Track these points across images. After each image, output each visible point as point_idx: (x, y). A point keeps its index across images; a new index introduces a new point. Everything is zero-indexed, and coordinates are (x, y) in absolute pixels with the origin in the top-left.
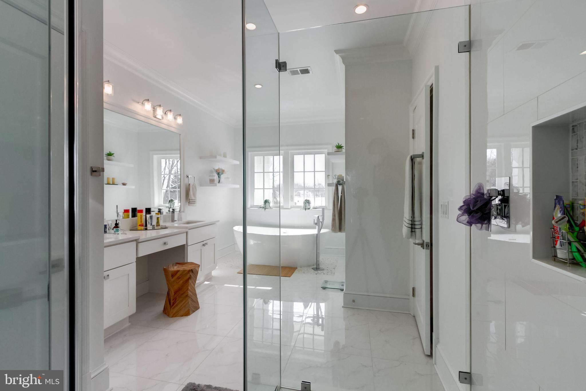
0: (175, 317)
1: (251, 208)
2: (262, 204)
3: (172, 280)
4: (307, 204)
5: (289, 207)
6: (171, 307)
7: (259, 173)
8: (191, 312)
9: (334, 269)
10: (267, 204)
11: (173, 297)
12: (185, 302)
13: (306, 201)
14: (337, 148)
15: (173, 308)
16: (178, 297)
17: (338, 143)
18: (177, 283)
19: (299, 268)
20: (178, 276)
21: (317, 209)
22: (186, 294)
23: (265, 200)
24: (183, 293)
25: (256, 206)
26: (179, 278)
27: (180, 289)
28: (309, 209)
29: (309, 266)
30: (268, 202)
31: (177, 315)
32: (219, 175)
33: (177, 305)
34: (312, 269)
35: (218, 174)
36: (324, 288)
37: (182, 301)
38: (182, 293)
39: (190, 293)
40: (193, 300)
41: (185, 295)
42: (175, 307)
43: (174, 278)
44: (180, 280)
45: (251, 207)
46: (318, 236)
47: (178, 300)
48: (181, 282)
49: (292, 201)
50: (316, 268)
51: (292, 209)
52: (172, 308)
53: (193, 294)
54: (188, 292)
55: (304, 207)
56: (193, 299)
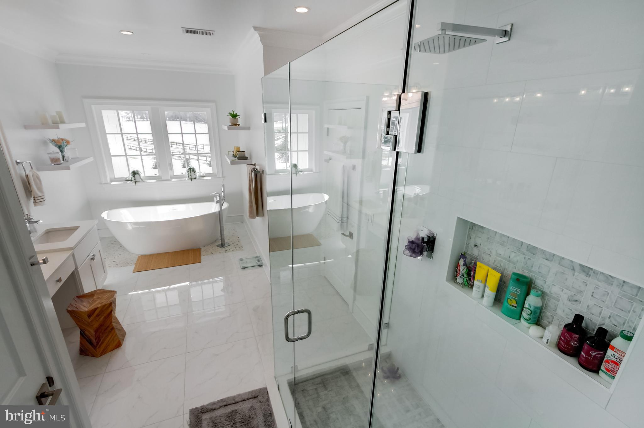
0: (104, 354)
1: (113, 183)
2: (128, 175)
3: (90, 320)
4: (192, 173)
5: (169, 178)
6: (95, 347)
7: (114, 135)
8: (121, 341)
9: (238, 241)
10: (137, 176)
11: (95, 337)
12: (112, 335)
13: (191, 170)
14: (232, 117)
15: (99, 347)
16: (101, 334)
17: (233, 111)
18: (96, 321)
19: (203, 249)
20: (96, 314)
21: (205, 178)
22: (111, 327)
23: (131, 170)
24: (107, 328)
25: (120, 179)
26: (99, 315)
27: (101, 326)
28: (195, 178)
29: (212, 243)
30: (138, 174)
31: (106, 351)
32: (61, 149)
33: (102, 343)
34: (217, 246)
35: (60, 147)
36: (244, 268)
37: (108, 336)
38: (105, 328)
39: (114, 324)
40: (119, 330)
41: (109, 329)
42: (101, 345)
43: (92, 318)
44: (100, 316)
45: (112, 181)
46: (221, 214)
47: (102, 337)
48: (103, 317)
49: (171, 170)
50: (222, 244)
51: (173, 180)
52: (97, 348)
53: (117, 324)
54: (112, 325)
55: (189, 177)
56: (119, 328)
